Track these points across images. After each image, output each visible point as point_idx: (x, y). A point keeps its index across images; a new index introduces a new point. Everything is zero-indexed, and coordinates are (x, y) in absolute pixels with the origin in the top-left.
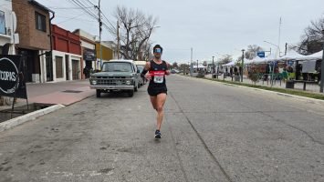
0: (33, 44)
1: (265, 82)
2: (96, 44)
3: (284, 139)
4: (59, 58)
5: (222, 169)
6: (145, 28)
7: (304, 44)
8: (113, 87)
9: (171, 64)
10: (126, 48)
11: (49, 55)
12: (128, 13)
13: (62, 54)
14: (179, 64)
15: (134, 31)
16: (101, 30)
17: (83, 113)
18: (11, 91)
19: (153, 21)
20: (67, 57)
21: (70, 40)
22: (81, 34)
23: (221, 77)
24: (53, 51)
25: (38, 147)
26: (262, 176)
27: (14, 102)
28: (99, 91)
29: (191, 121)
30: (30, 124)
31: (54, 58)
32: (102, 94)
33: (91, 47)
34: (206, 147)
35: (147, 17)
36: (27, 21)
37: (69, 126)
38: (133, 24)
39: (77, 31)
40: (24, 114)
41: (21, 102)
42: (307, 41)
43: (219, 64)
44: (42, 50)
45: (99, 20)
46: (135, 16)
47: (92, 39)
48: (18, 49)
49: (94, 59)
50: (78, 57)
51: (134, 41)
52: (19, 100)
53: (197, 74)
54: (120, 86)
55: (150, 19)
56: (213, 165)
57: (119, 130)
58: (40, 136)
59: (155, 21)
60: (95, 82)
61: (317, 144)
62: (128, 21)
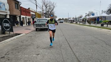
0: (15, 13)
1: (94, 24)
2: (35, 12)
3: (97, 44)
4: (23, 18)
5: (74, 54)
6: (52, 7)
7: (109, 10)
8: (41, 27)
9: (61, 19)
10: (46, 14)
11: (20, 17)
12: (46, 2)
13: (24, 17)
14: (64, 19)
15: (48, 8)
16: (37, 8)
17: (31, 36)
18: (8, 30)
19: (54, 4)
20: (26, 17)
21: (27, 12)
22: (30, 9)
23: (78, 23)
24: (21, 16)
25: (17, 47)
26: (87, 56)
27: (10, 33)
28: (37, 29)
29: (66, 38)
30: (15, 40)
31: (22, 18)
32: (38, 30)
34: (70, 47)
35: (52, 3)
36: (12, 6)
37: (27, 41)
38: (48, 5)
39: (29, 8)
40: (13, 37)
41: (12, 33)
42: (110, 9)
43: (78, 18)
44: (18, 15)
45: (36, 5)
46: (48, 2)
47: (34, 11)
48: (10, 15)
49: (35, 18)
50: (29, 17)
51: (48, 11)
52: (11, 32)
53: (70, 22)
54: (43, 27)
55: (54, 3)
56: (72, 52)
57: (43, 42)
58: (18, 44)
59: (55, 4)
60: (35, 26)
61: (108, 46)
62: (46, 4)
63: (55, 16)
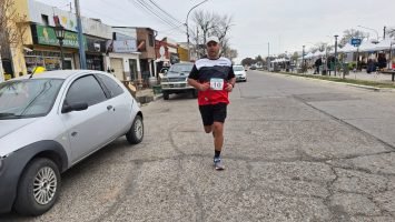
2: (177, 47)
6: (221, 28)
15: (210, 31)
19: (228, 20)
22: (168, 41)
33: (174, 51)
35: (222, 16)
38: (210, 26)
39: (165, 39)
47: (175, 44)
49: (178, 61)
59: (230, 19)
62: (204, 23)
63: (232, 51)
